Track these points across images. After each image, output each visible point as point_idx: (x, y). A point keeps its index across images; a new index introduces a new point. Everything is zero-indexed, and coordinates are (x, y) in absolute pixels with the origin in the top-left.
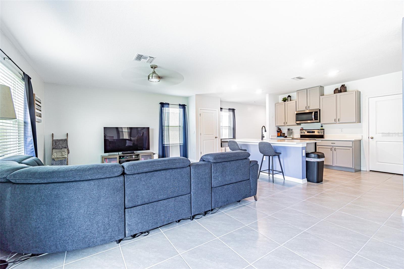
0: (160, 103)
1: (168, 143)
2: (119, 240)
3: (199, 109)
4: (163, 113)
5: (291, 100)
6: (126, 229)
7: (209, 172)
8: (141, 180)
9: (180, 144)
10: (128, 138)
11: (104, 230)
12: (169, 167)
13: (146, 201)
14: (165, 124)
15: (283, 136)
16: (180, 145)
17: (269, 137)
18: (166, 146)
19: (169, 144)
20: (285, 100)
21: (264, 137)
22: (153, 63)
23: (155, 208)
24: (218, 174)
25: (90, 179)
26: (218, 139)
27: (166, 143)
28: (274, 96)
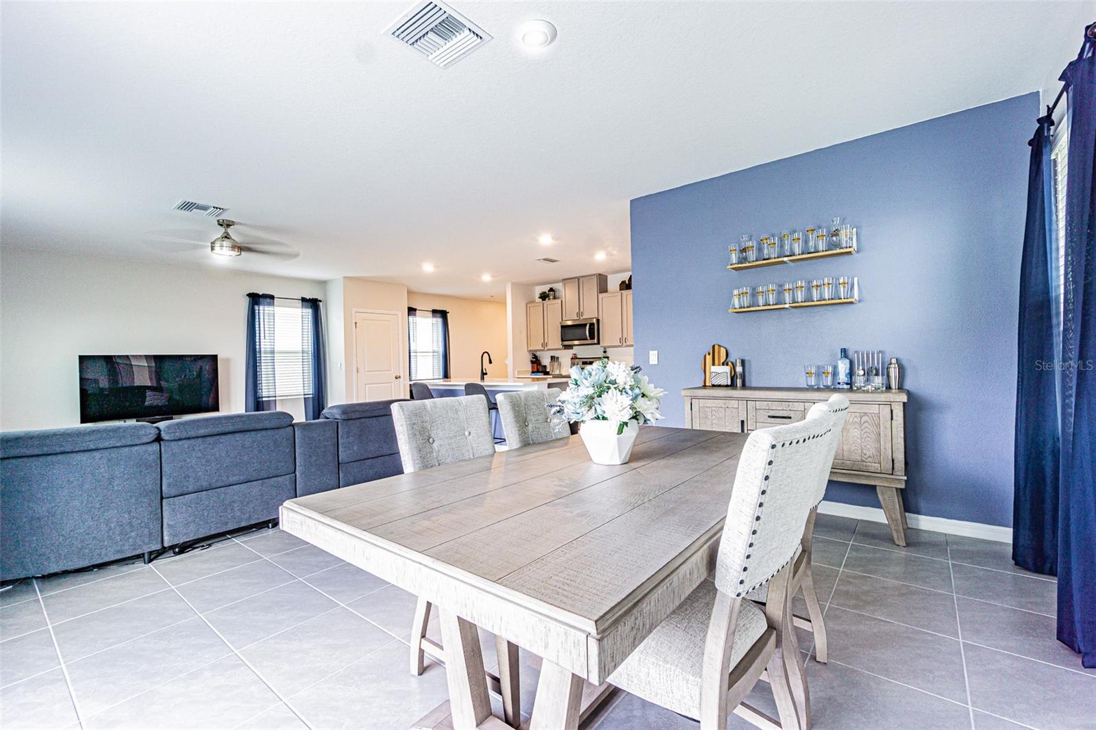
0: (248, 295)
1: (271, 393)
2: (151, 553)
3: (354, 312)
4: (257, 320)
5: (555, 298)
6: (165, 533)
7: (333, 435)
8: (194, 450)
9: (304, 395)
10: (150, 385)
11: (121, 534)
12: (251, 427)
13: (205, 484)
14: (262, 347)
15: (541, 372)
16: (306, 396)
17: (514, 373)
18: (267, 401)
19: (275, 397)
20: (544, 296)
21: (486, 374)
22: (225, 216)
23: (222, 498)
24: (351, 439)
25: (94, 448)
26: (401, 380)
27: (264, 394)
28: (523, 288)
